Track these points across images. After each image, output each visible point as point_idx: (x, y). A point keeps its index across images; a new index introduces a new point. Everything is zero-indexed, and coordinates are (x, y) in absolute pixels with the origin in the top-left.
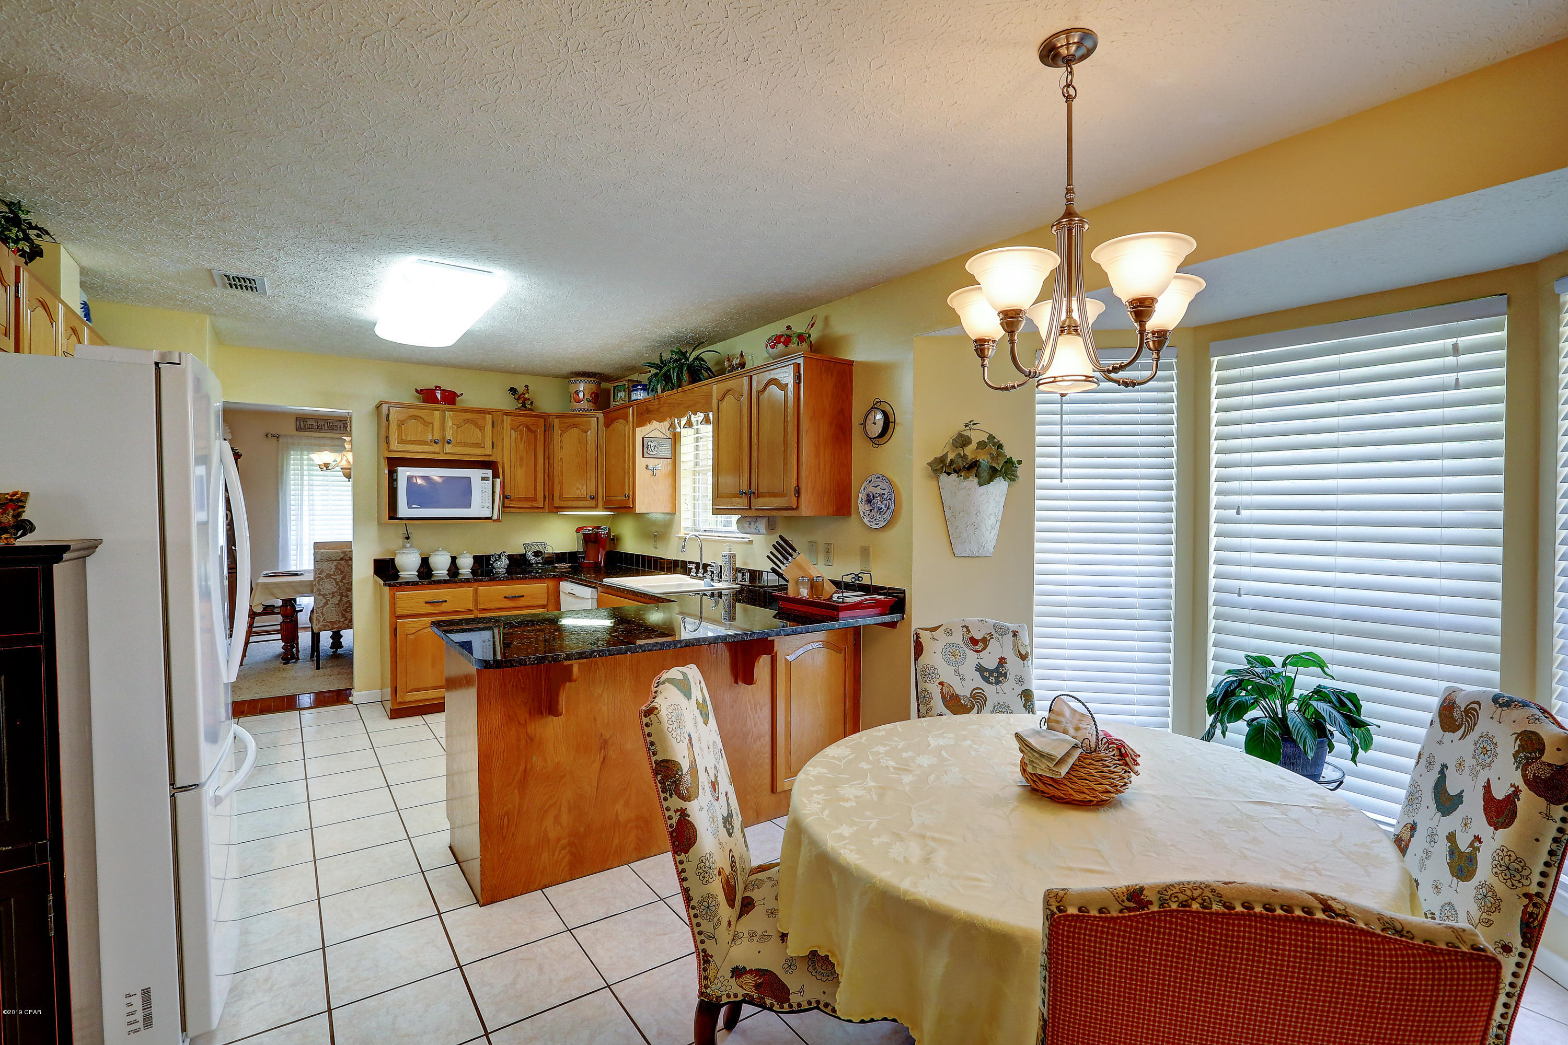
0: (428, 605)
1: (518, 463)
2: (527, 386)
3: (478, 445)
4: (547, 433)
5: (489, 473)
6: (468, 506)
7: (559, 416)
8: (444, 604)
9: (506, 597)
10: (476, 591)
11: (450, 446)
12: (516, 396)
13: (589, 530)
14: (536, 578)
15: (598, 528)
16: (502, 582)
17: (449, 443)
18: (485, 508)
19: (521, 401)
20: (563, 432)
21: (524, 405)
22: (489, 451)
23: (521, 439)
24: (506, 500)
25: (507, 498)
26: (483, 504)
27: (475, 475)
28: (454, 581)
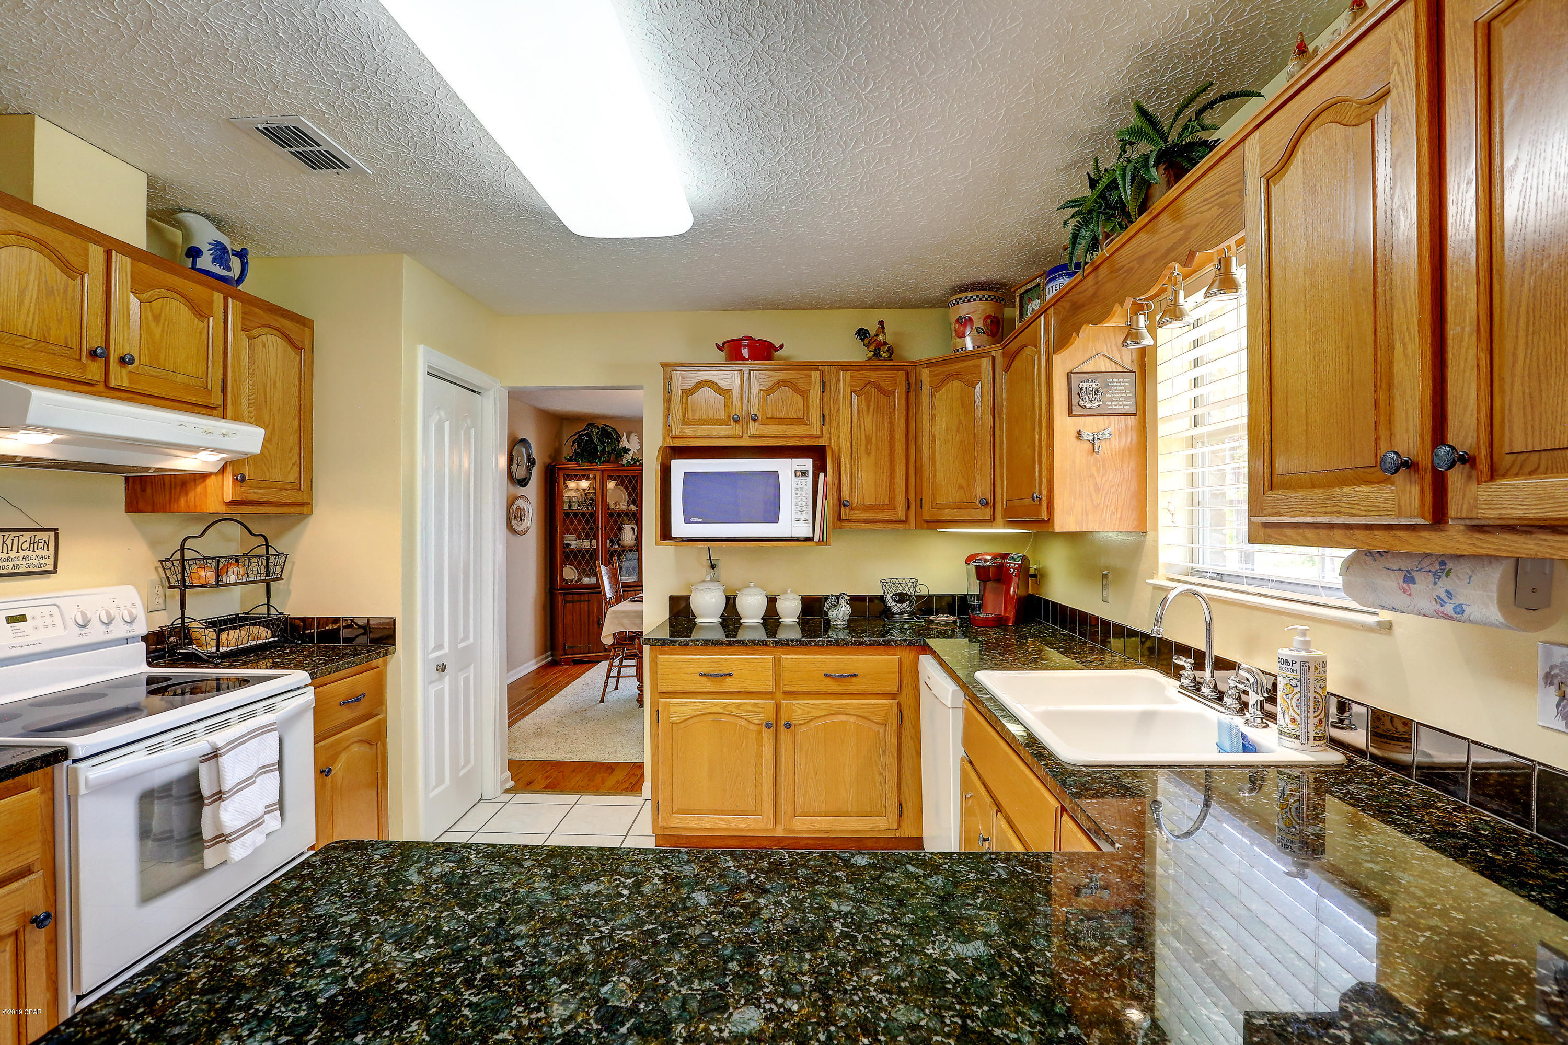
0: (704, 679)
1: (863, 448)
2: (881, 323)
3: (799, 421)
4: (912, 395)
5: (807, 464)
6: (776, 520)
7: (930, 364)
8: (728, 679)
9: (826, 675)
10: (777, 663)
11: (756, 424)
12: (866, 341)
13: (986, 561)
14: (879, 644)
15: (1005, 556)
16: (823, 649)
17: (755, 420)
18: (802, 523)
19: (872, 348)
20: (936, 389)
21: (877, 354)
22: (816, 430)
23: (868, 406)
24: (843, 509)
25: (845, 506)
26: (798, 516)
27: (785, 468)
28: (742, 643)
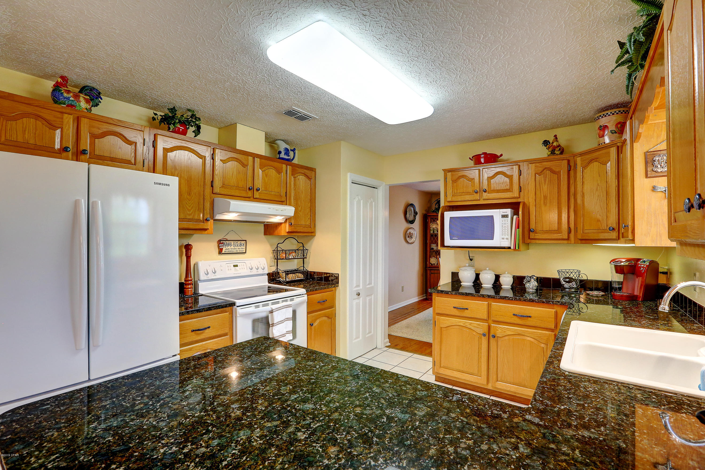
0: (455, 309)
1: (542, 202)
2: (555, 136)
3: (509, 190)
4: (572, 172)
5: (508, 211)
6: (492, 238)
7: (582, 154)
8: (466, 311)
9: (514, 315)
10: (489, 306)
11: (486, 194)
12: (548, 146)
13: (622, 262)
14: (543, 302)
16: (513, 302)
17: (485, 191)
18: (505, 240)
19: (550, 150)
20: (584, 167)
21: (553, 153)
22: (516, 194)
23: (545, 181)
24: (531, 233)
25: (531, 231)
26: (503, 237)
27: (496, 213)
28: (483, 296)
